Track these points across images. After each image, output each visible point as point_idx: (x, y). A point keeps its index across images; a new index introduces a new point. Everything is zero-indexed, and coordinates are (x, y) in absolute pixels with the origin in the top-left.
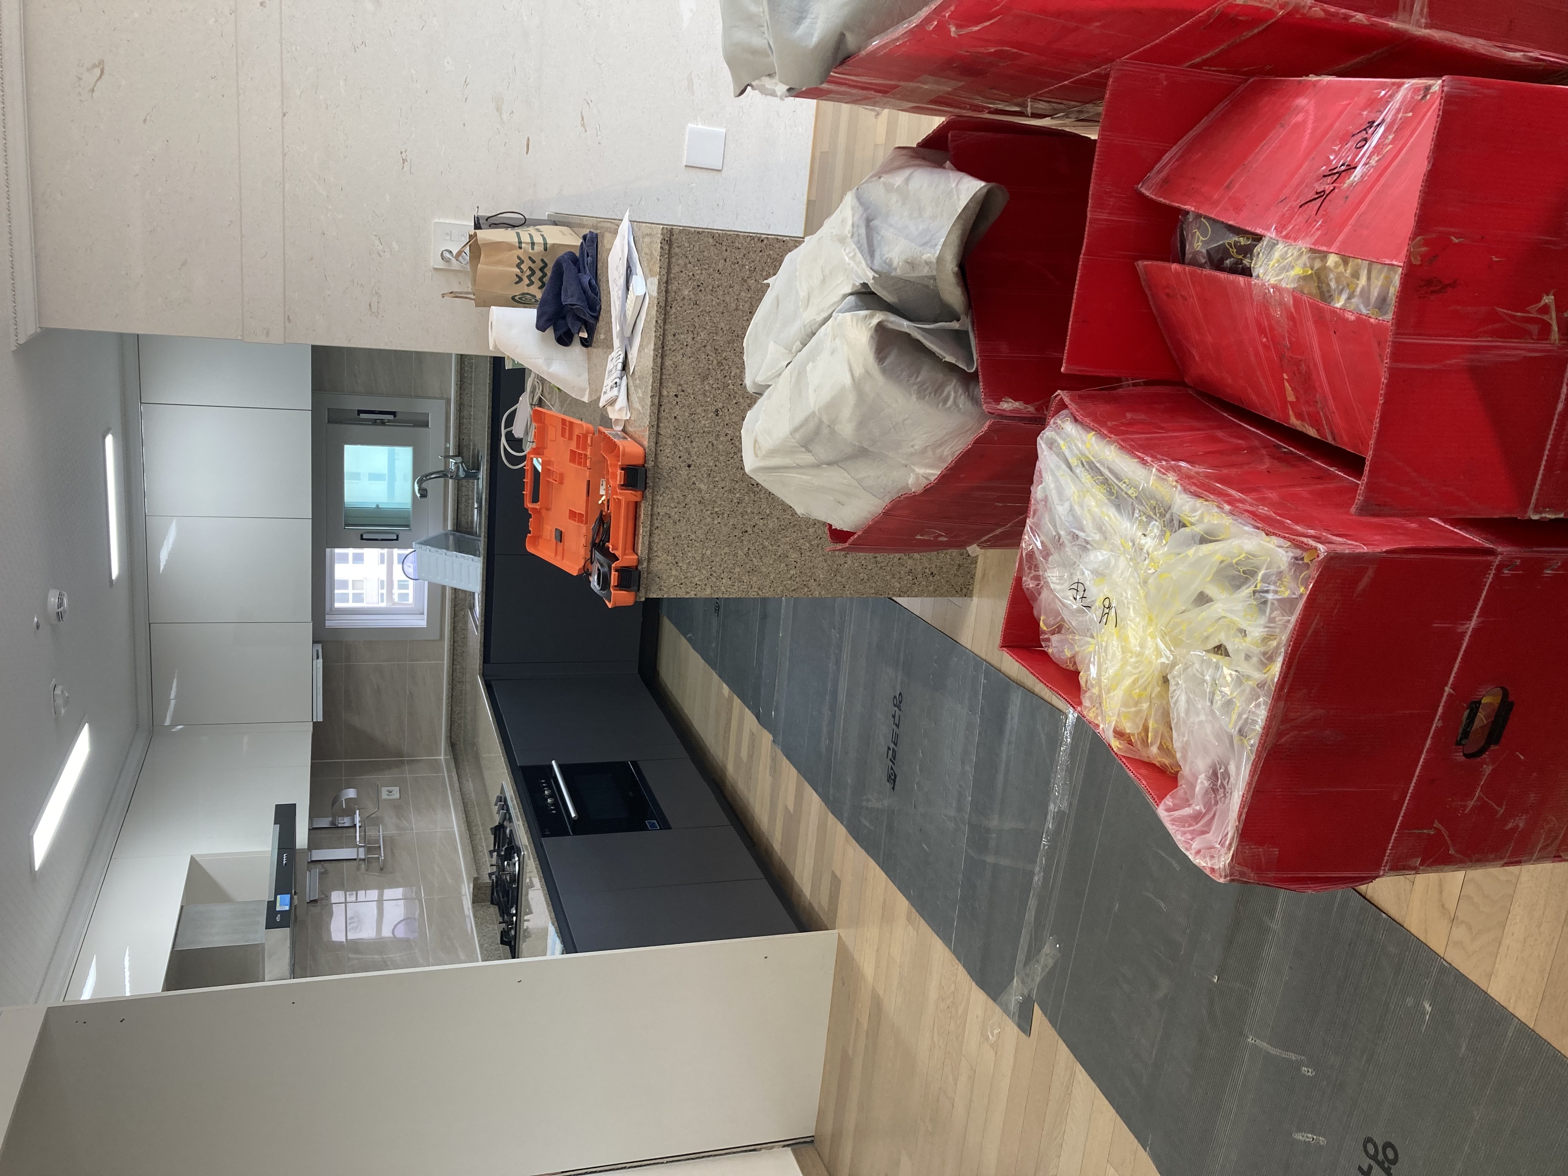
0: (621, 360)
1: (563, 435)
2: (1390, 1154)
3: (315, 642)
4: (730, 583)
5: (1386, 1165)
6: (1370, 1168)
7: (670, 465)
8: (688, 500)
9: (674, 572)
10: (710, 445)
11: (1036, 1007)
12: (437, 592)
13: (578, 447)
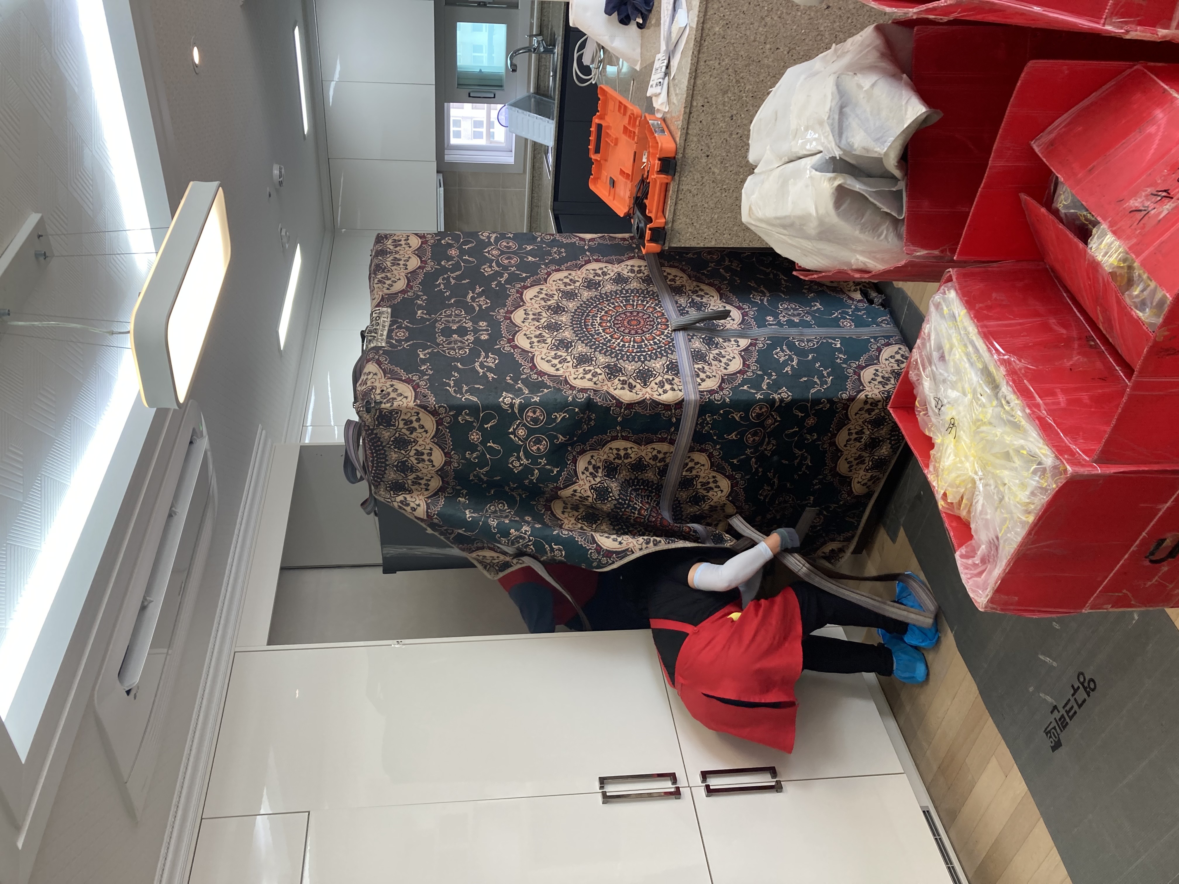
0: (665, 64)
1: (619, 110)
2: (1092, 686)
3: (438, 172)
4: (729, 237)
5: (1088, 689)
6: (1079, 688)
7: (694, 155)
8: (704, 180)
9: (690, 230)
10: (725, 141)
11: (902, 530)
12: (522, 142)
13: (629, 123)
